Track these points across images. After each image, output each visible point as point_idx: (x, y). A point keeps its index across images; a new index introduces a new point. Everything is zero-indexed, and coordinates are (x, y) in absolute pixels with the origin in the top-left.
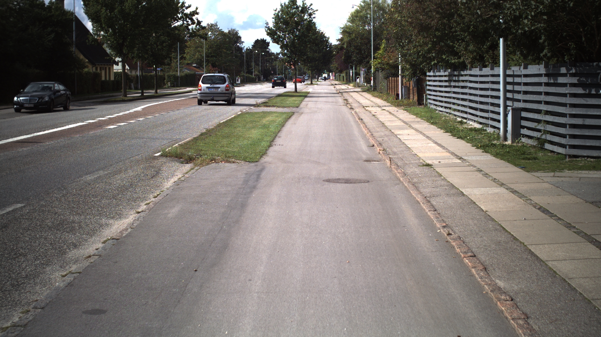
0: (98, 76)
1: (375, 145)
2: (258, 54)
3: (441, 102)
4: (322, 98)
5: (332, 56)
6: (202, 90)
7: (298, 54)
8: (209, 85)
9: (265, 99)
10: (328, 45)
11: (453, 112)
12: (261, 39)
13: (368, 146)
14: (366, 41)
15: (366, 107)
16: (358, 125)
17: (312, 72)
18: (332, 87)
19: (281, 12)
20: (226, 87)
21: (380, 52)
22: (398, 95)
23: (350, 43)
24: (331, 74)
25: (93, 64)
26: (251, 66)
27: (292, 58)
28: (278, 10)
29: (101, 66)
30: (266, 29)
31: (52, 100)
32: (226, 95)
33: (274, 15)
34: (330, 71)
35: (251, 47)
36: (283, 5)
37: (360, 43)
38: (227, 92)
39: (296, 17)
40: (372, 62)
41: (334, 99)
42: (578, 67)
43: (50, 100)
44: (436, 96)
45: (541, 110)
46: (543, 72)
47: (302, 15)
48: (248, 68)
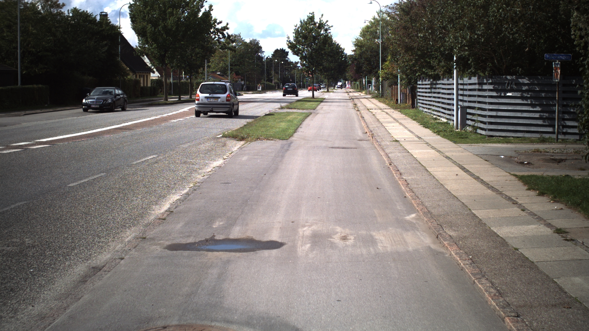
0: (138, 82)
1: (368, 132)
2: (278, 63)
3: (426, 104)
4: (336, 103)
5: (347, 66)
6: (200, 100)
7: (315, 64)
8: (207, 95)
9: (287, 104)
10: (343, 56)
11: (433, 112)
12: (280, 49)
13: (363, 133)
14: (375, 54)
15: (371, 109)
16: (359, 121)
17: (328, 80)
18: (347, 94)
19: (300, 28)
20: (227, 97)
21: (387, 63)
22: (397, 100)
23: (360, 55)
24: (347, 82)
25: (134, 72)
26: (271, 75)
27: (309, 68)
28: (298, 26)
29: (139, 74)
30: (288, 43)
31: (114, 102)
32: (227, 106)
33: (295, 30)
34: (346, 80)
35: (271, 56)
36: (302, 21)
37: (370, 55)
38: (228, 103)
39: (313, 32)
40: (380, 72)
41: (345, 104)
42: (494, 78)
43: (112, 102)
44: (423, 100)
45: (476, 107)
46: (476, 82)
47: (319, 30)
48: (268, 76)
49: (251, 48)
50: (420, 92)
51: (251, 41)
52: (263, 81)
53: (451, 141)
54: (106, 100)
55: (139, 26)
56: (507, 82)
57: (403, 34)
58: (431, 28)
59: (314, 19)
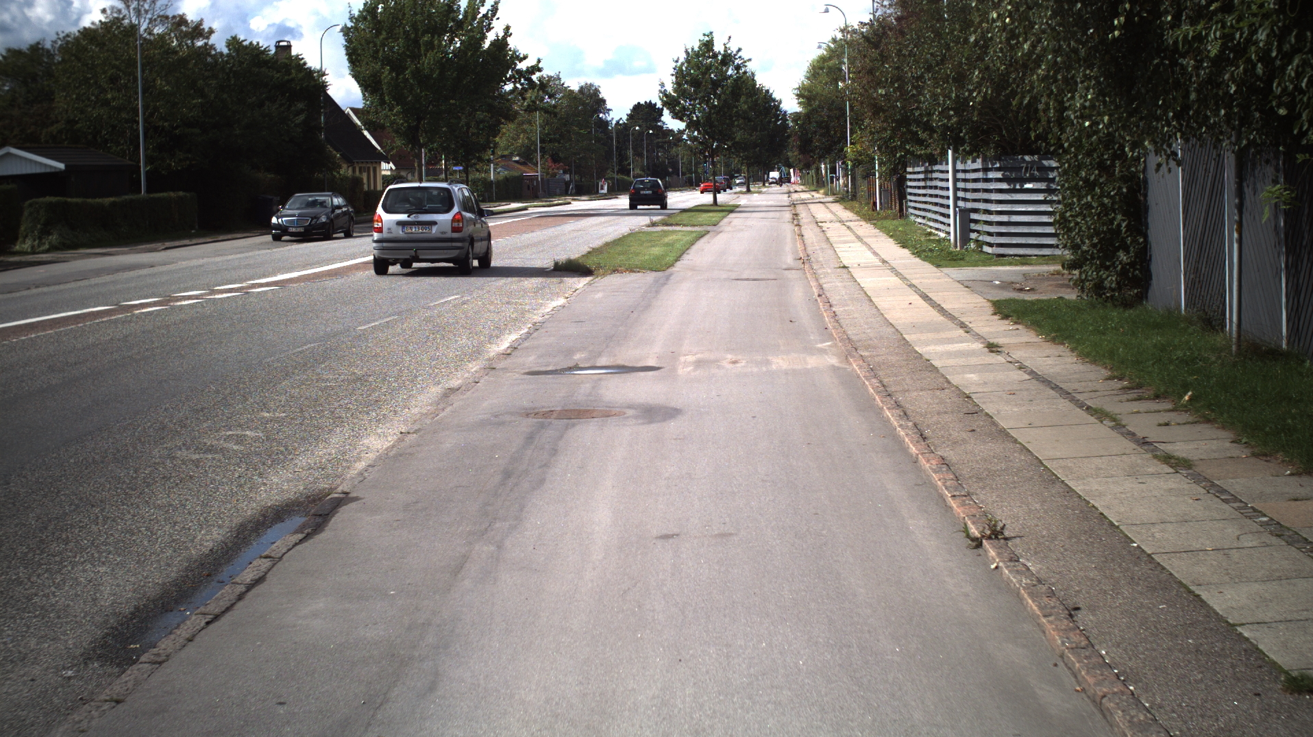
1: (803, 257)
2: (641, 133)
3: (920, 209)
6: (385, 230)
7: (717, 137)
8: (403, 217)
10: (779, 115)
11: (928, 223)
12: (646, 102)
13: (795, 259)
14: (837, 113)
16: (794, 242)
17: (752, 168)
18: (786, 196)
19: (685, 65)
20: (454, 220)
22: (875, 204)
24: (792, 170)
25: (350, 162)
26: (627, 159)
27: (706, 145)
28: (682, 60)
29: (360, 165)
30: (661, 95)
33: (675, 69)
34: (789, 165)
35: (625, 118)
36: (690, 51)
37: (828, 116)
38: (456, 235)
39: (712, 72)
40: (849, 149)
41: (777, 214)
42: (1003, 160)
43: (328, 221)
44: (915, 202)
45: (979, 209)
46: (980, 167)
47: (724, 69)
48: (620, 162)
49: (584, 104)
50: (911, 187)
51: (582, 88)
52: (609, 174)
53: (933, 264)
54: (316, 217)
55: (366, 70)
56: (1025, 165)
57: (868, 82)
58: (899, 79)
59: (713, 45)
